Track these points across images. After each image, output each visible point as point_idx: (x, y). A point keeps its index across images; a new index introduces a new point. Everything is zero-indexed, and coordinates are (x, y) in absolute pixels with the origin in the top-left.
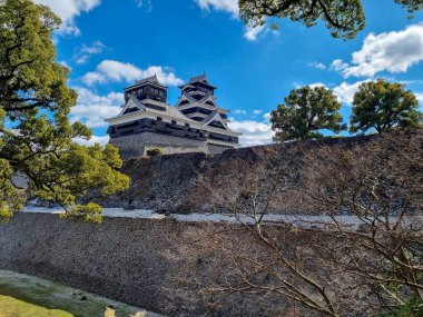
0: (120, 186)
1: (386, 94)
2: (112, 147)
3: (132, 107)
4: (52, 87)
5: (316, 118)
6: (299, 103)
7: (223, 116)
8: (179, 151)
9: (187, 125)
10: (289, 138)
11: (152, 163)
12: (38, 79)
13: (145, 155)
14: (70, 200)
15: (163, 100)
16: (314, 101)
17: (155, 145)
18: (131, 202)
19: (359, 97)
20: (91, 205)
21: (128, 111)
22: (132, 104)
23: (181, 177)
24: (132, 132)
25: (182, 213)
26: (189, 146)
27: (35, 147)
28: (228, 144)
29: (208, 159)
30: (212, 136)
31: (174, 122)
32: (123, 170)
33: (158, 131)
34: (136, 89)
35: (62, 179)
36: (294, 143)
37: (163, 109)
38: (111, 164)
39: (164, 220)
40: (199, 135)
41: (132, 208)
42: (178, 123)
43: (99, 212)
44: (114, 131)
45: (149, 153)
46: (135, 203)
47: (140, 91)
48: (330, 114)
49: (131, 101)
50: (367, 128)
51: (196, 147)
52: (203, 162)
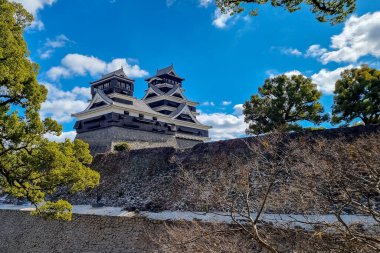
0: (91, 182)
1: (373, 81)
2: (81, 143)
3: (98, 101)
4: (25, 83)
5: (294, 109)
6: (274, 93)
7: (192, 109)
8: (147, 146)
9: (155, 119)
10: (265, 131)
11: (119, 158)
12: (12, 76)
13: (112, 150)
14: (40, 197)
15: (130, 94)
16: (291, 90)
17: (122, 139)
18: (99, 199)
19: (341, 85)
20: (60, 202)
21: (95, 106)
22: (99, 98)
23: (150, 174)
24: (98, 127)
25: (152, 211)
26: (157, 141)
27: (7, 144)
28: (197, 138)
29: (179, 154)
30: (180, 130)
31: (141, 116)
32: (92, 166)
33: (125, 126)
34: (103, 83)
35: (34, 175)
37: (130, 103)
38: (81, 160)
39: (134, 218)
40: (168, 129)
41: (101, 205)
42: (146, 117)
43: (68, 210)
44: (81, 127)
45: (116, 148)
46: (104, 200)
47: (106, 85)
48: (309, 104)
49: (97, 95)
50: (351, 119)
51: (164, 141)
52: (173, 157)
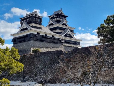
2: (15, 49)
3: (24, 28)
8: (49, 50)
10: (107, 42)
11: (35, 56)
13: (31, 53)
15: (40, 24)
17: (36, 47)
18: (24, 77)
21: (22, 30)
22: (24, 26)
23: (50, 64)
24: (24, 41)
26: (54, 48)
28: (74, 46)
29: (65, 54)
30: (66, 42)
31: (46, 35)
32: (20, 61)
33: (38, 40)
34: (26, 19)
36: (111, 44)
37: (40, 28)
38: (14, 58)
40: (59, 41)
41: (25, 81)
42: (48, 35)
43: (8, 83)
44: (16, 41)
45: (33, 51)
46: (27, 78)
47: (28, 19)
49: (24, 24)
51: (58, 48)
52: (62, 56)
